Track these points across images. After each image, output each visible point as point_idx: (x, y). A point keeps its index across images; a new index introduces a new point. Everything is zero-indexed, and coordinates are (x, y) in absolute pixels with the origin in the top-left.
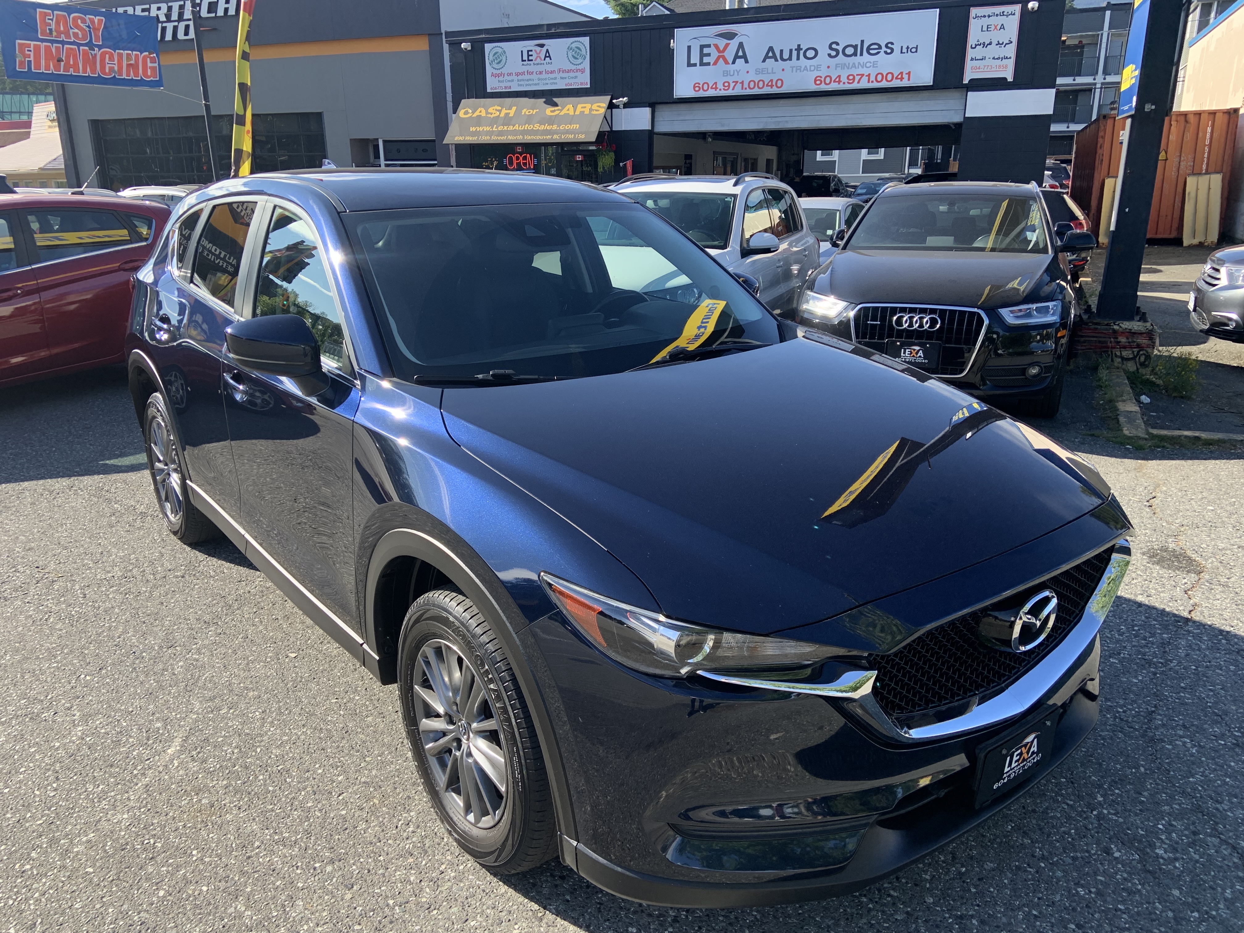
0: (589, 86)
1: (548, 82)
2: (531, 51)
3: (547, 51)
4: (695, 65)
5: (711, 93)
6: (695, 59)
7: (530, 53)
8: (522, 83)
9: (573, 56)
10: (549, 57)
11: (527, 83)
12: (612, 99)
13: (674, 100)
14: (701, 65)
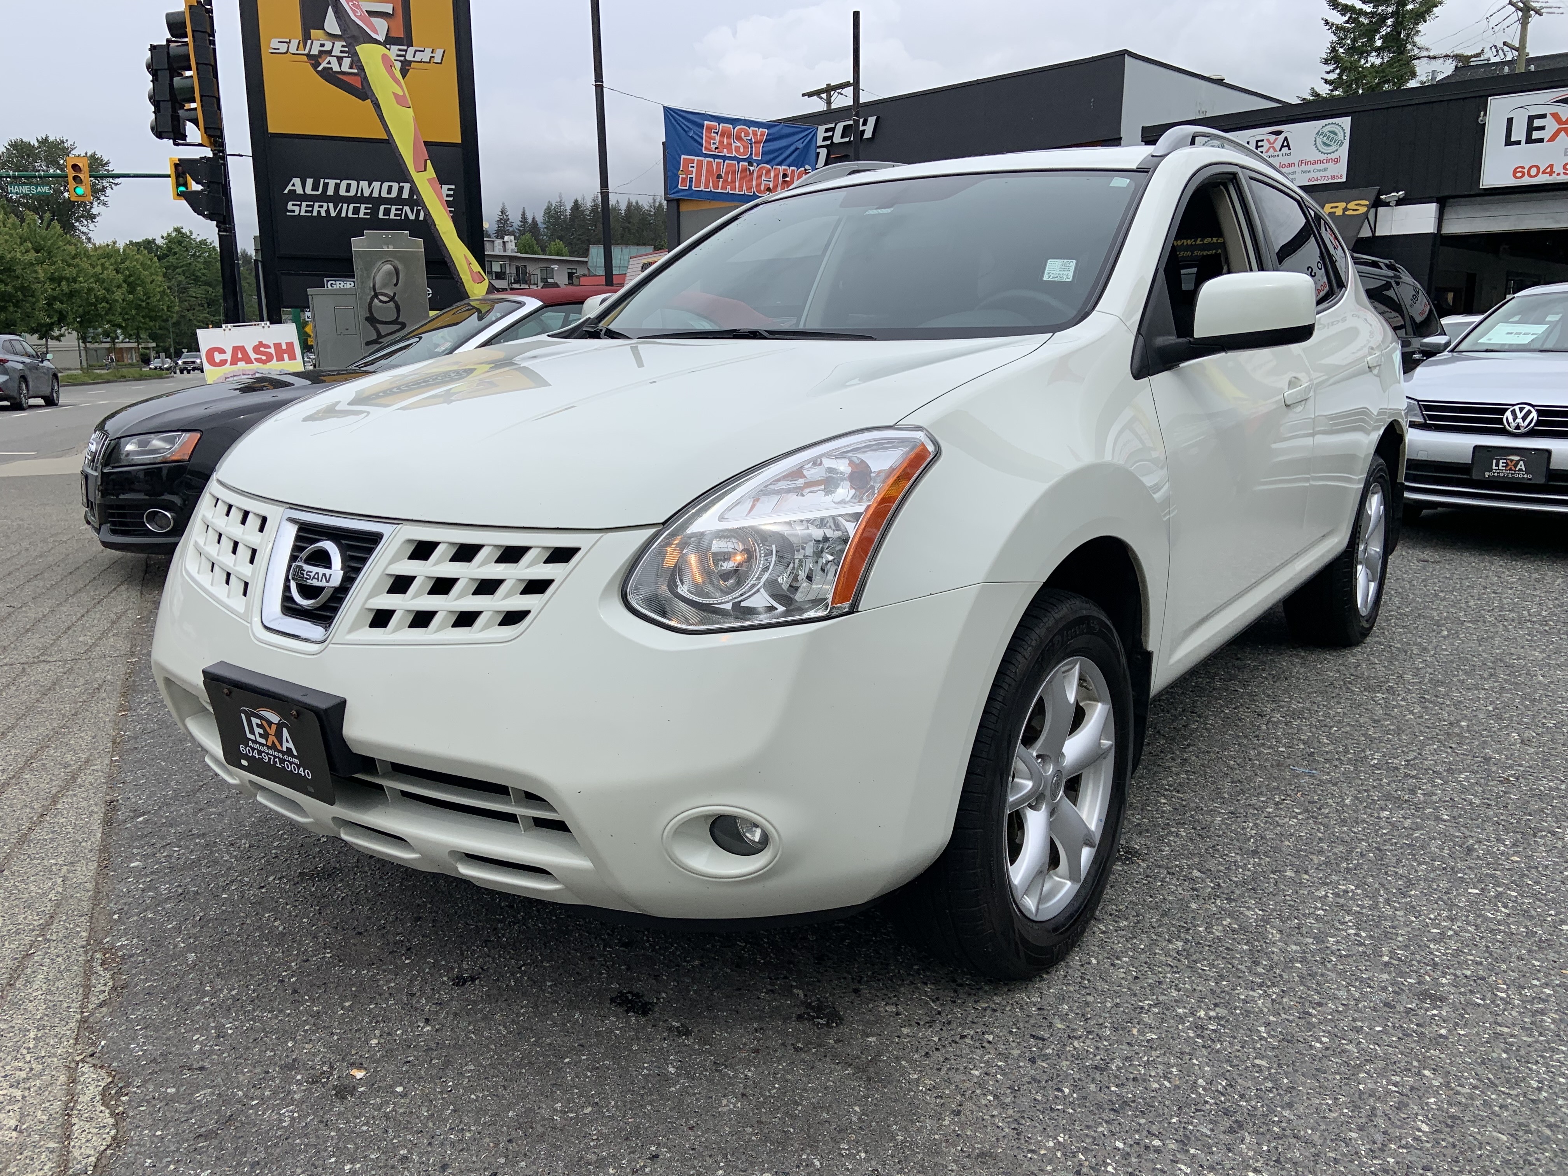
0: (1344, 180)
2: (1262, 140)
3: (1286, 139)
4: (1518, 143)
5: (1543, 179)
6: (1519, 133)
7: (1260, 144)
9: (1325, 144)
10: (1288, 146)
12: (1380, 193)
13: (1477, 192)
14: (1527, 143)
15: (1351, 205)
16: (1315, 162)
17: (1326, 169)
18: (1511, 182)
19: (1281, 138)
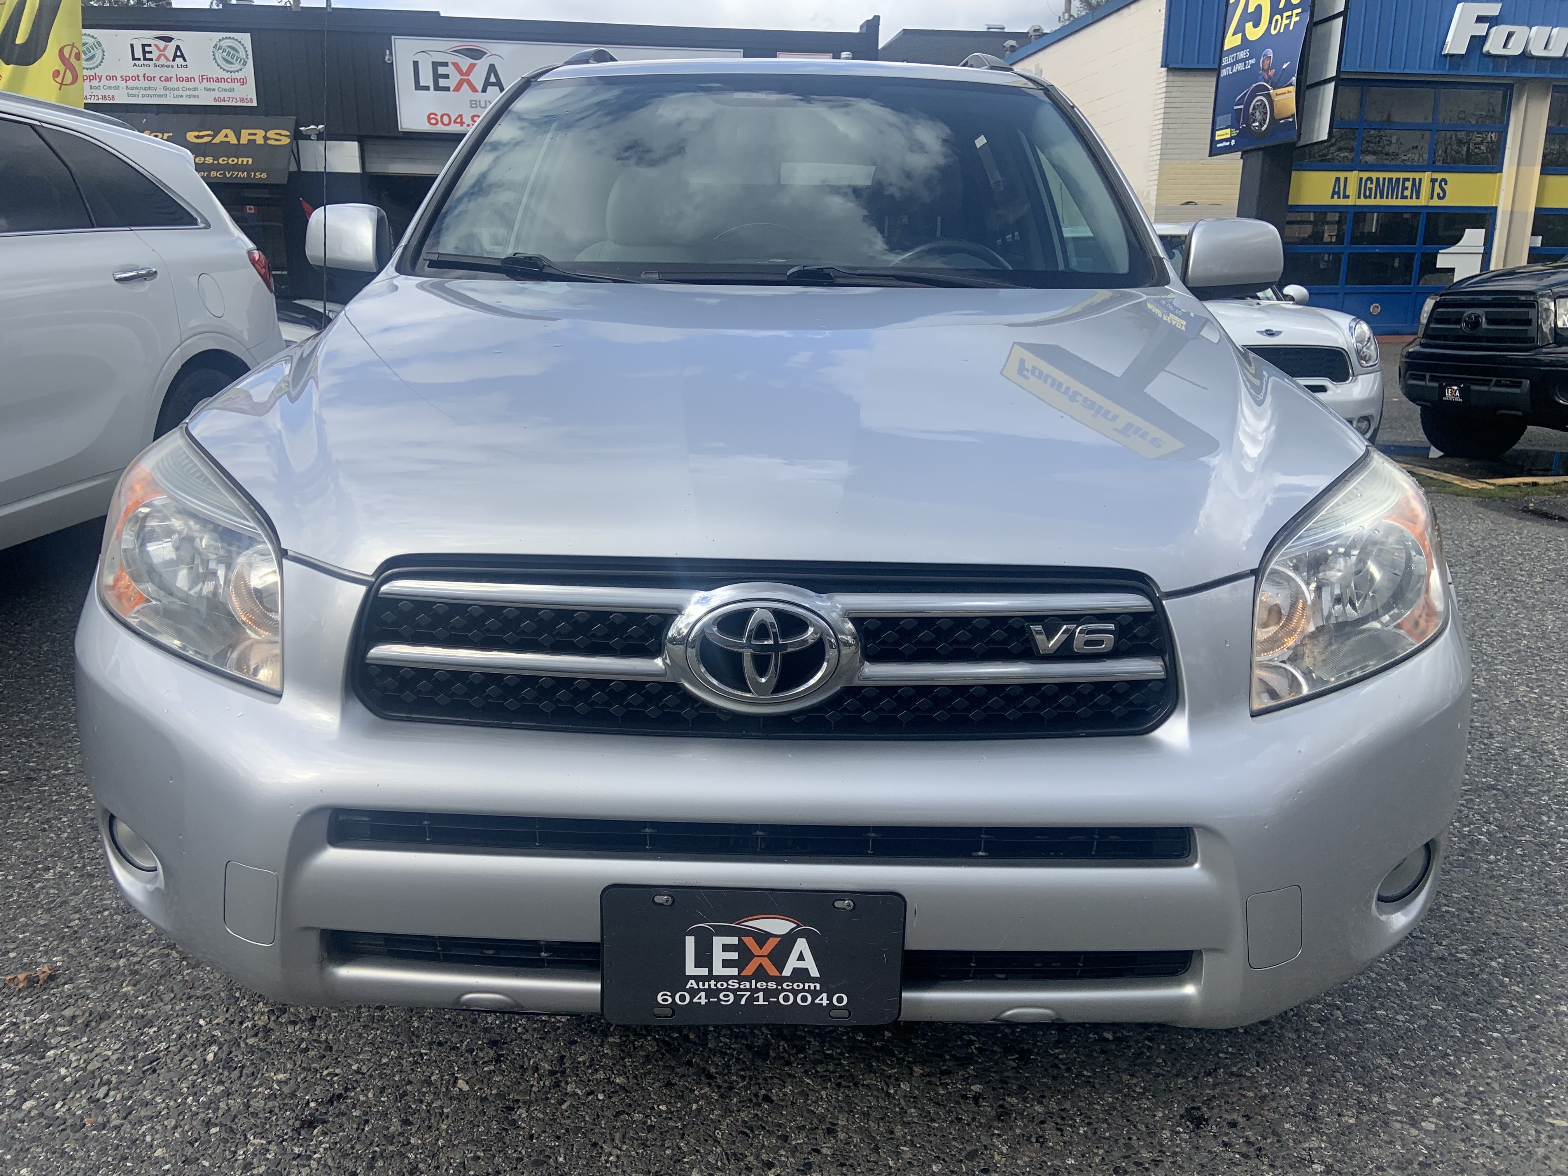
0: (255, 104)
1: (184, 93)
2: (150, 45)
3: (178, 48)
5: (455, 129)
6: (426, 78)
7: (147, 49)
8: (134, 92)
9: (224, 59)
10: (182, 57)
11: (145, 92)
12: (298, 125)
13: (396, 135)
14: (435, 89)
15: (271, 134)
16: (218, 80)
17: (232, 90)
18: (425, 127)
19: (172, 46)
